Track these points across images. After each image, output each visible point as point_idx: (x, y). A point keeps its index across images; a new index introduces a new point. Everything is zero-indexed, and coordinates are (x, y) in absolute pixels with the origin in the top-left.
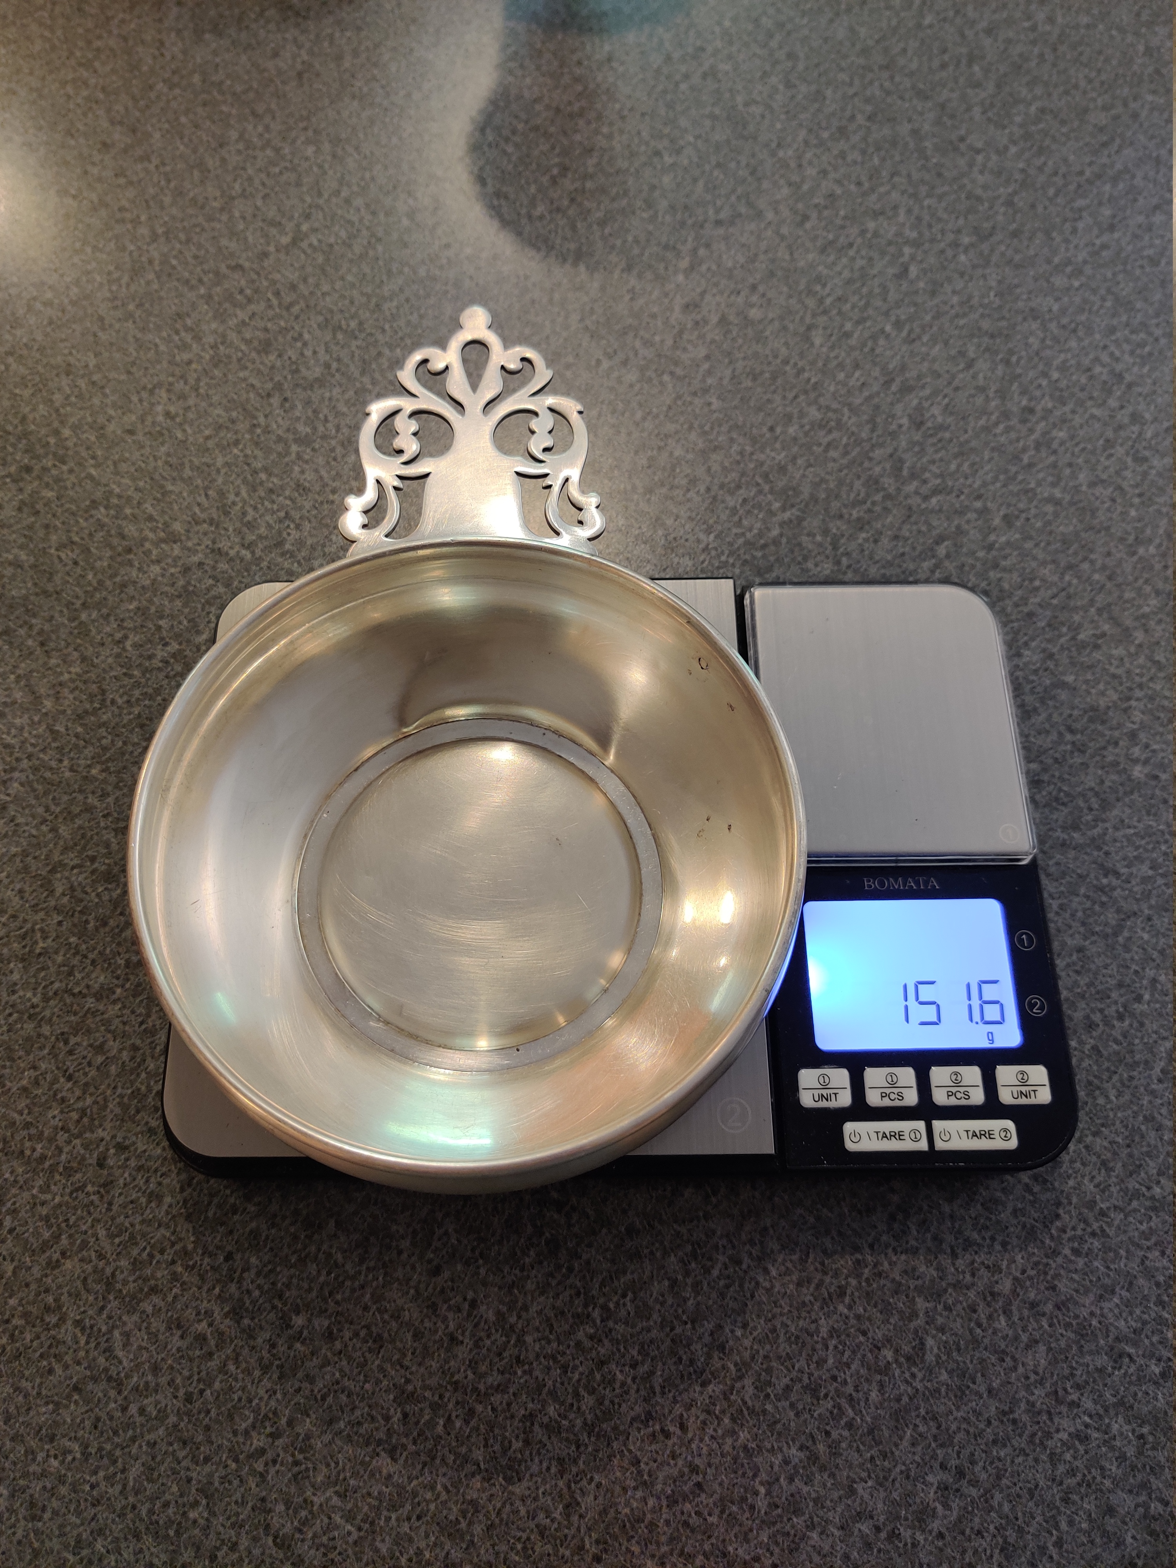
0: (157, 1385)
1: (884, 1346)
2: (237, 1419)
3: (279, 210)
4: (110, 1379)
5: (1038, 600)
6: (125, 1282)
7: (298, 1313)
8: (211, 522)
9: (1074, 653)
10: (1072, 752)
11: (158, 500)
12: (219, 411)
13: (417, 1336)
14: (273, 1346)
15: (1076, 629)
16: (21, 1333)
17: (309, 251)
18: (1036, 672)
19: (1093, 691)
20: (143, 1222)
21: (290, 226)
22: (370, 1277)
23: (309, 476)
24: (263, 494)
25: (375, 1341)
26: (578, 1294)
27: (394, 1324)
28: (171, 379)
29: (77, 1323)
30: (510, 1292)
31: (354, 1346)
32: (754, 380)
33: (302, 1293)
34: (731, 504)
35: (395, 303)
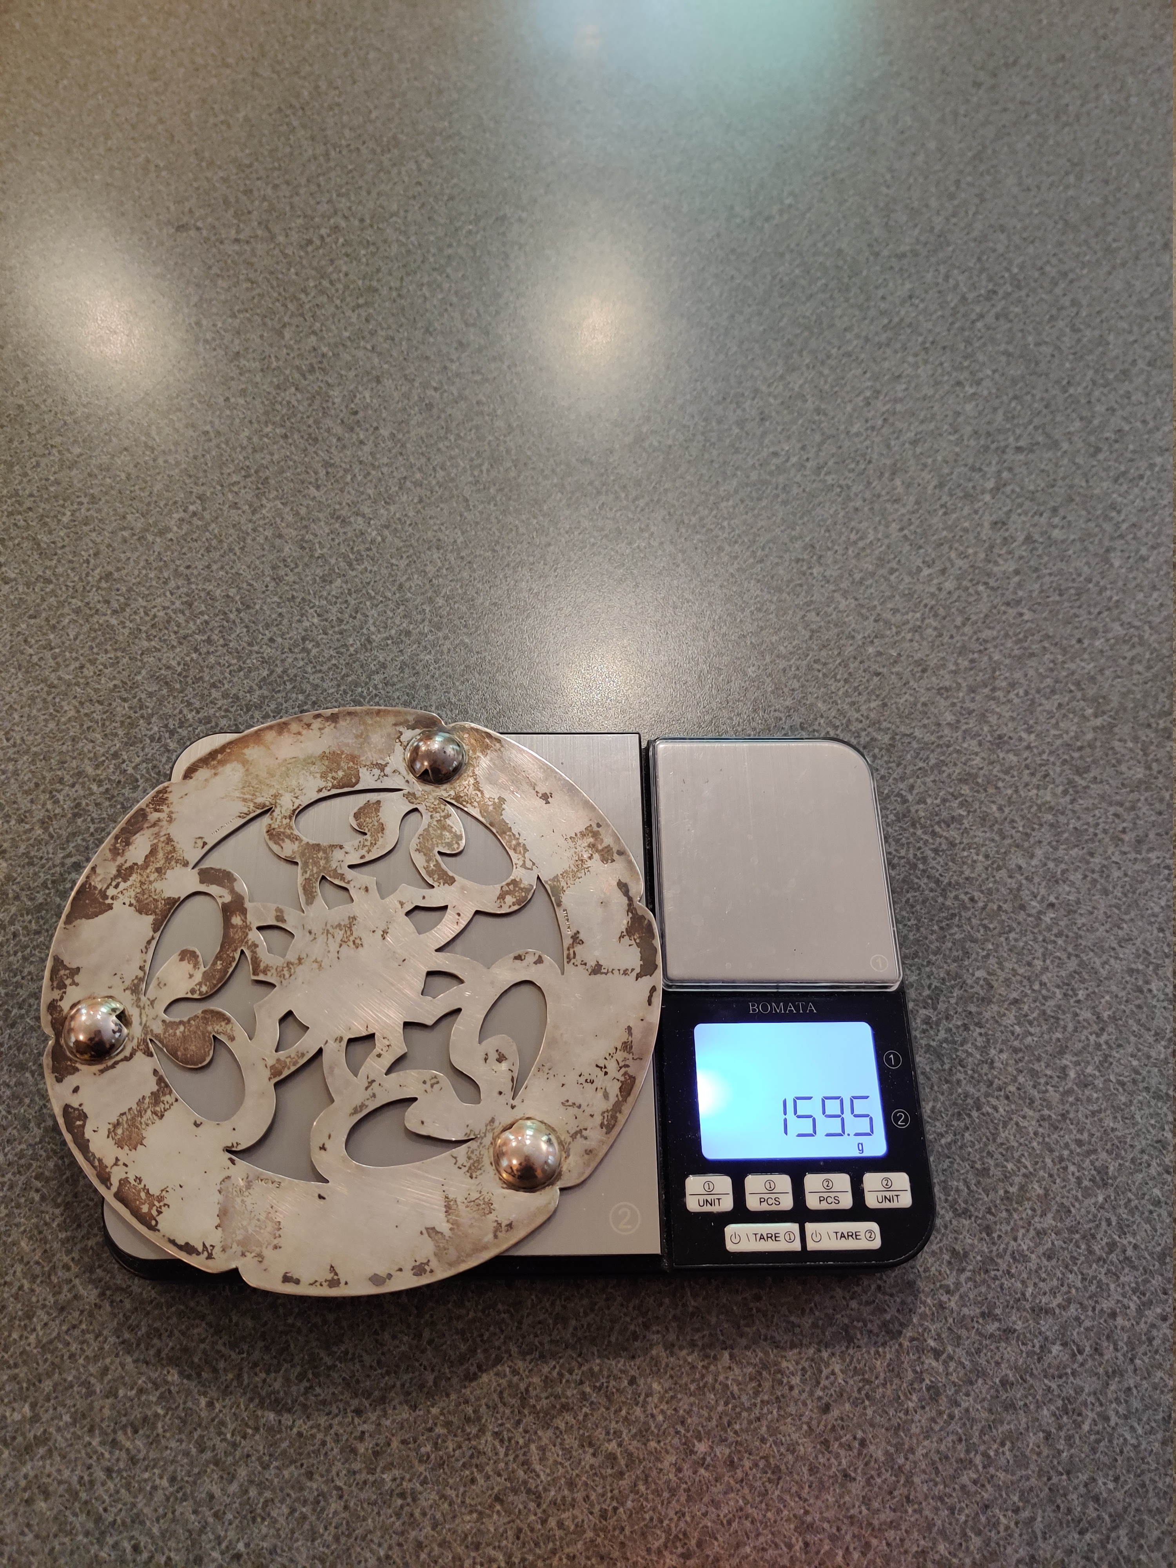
0: (574, 1499)
2: (650, 1538)
4: (529, 1491)
6: (538, 1398)
7: (700, 1441)
13: (813, 1470)
14: (679, 1470)
16: (444, 1441)
22: (765, 1410)
25: (773, 1473)
26: (960, 1440)
27: (790, 1457)
29: (496, 1434)
30: (896, 1434)
31: (754, 1476)
32: (1061, 595)
33: (703, 1420)
34: (1047, 707)
35: (731, 503)
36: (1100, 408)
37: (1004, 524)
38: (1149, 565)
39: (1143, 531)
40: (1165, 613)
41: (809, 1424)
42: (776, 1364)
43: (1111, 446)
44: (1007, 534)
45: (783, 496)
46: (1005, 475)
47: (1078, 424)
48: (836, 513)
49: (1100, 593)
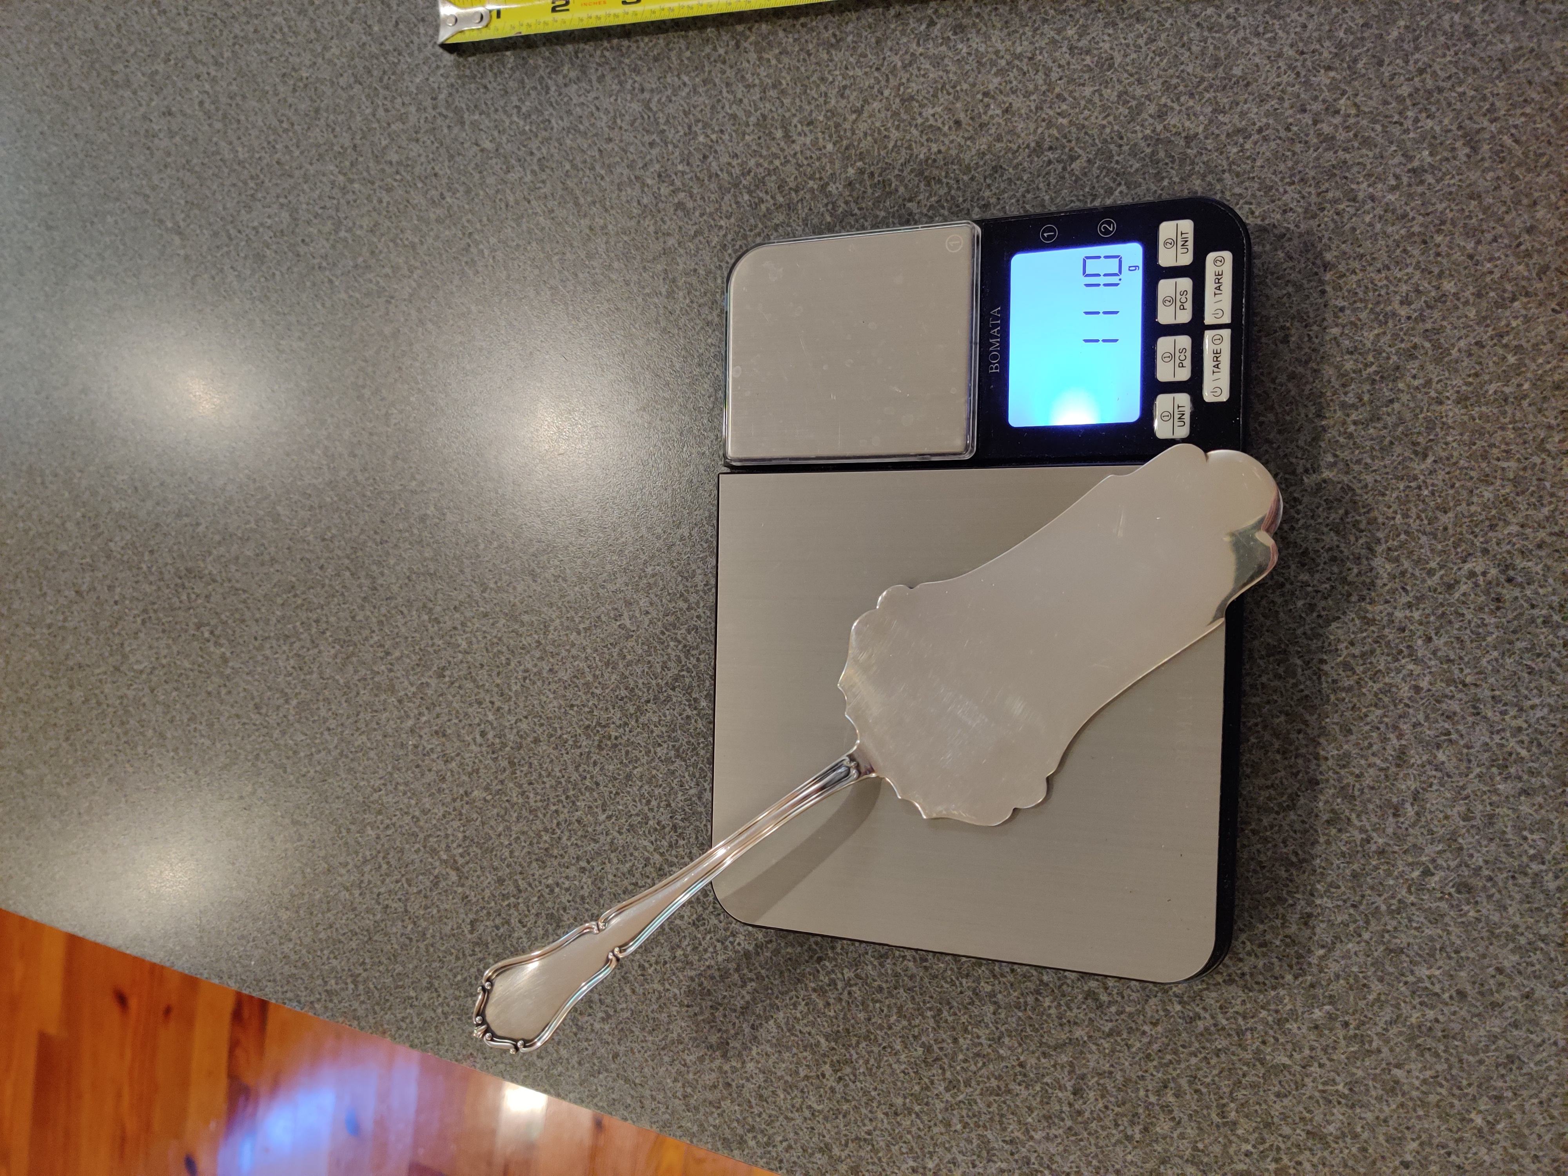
41: (967, 139)
42: (921, 163)
45: (238, 98)
48: (257, 51)
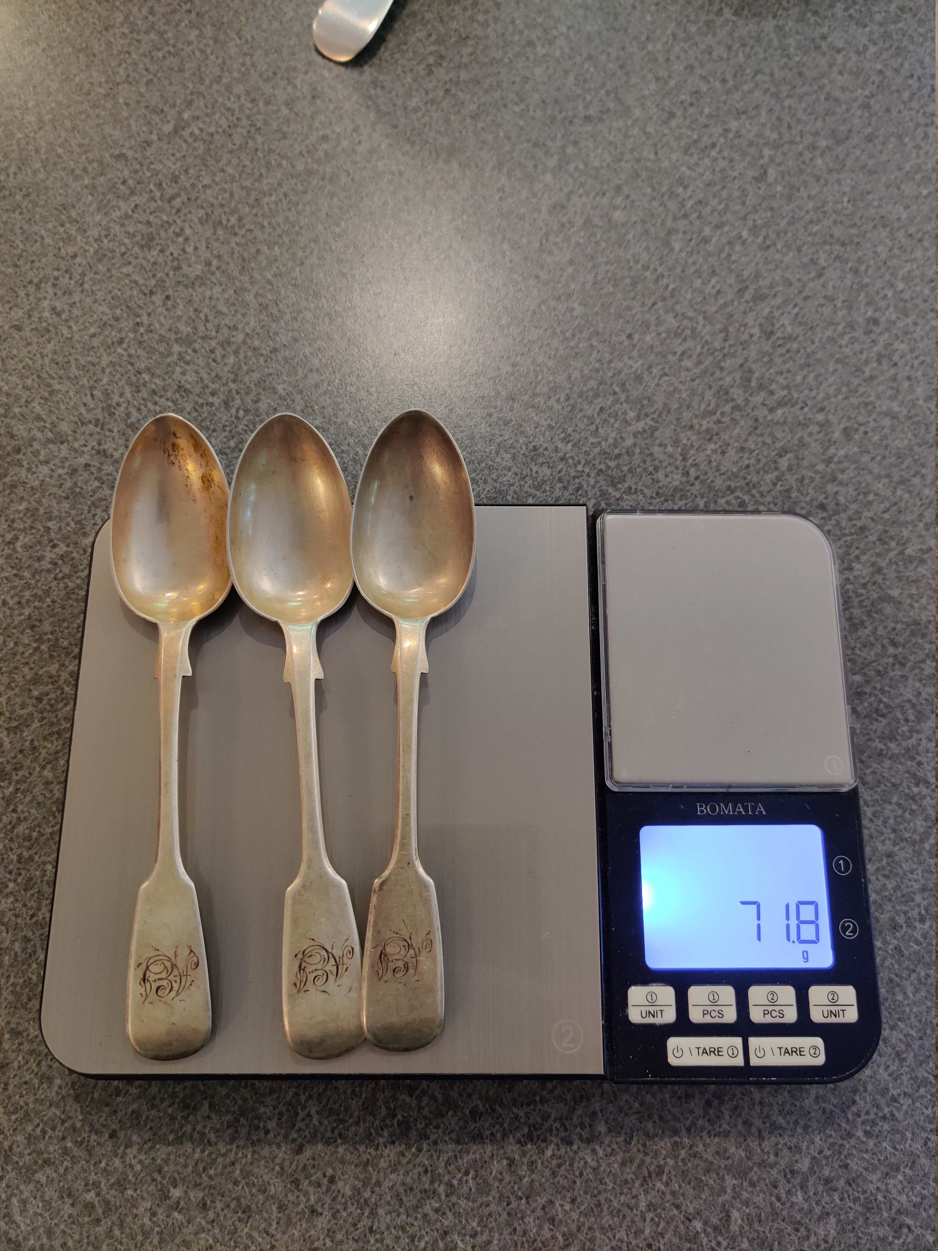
1: (695, 1218)
3: (162, 96)
5: (870, 514)
6: (21, 1155)
7: (175, 1186)
8: (97, 422)
9: (901, 568)
10: (894, 664)
11: (46, 399)
12: (104, 308)
13: (281, 1208)
14: (154, 1214)
15: (904, 543)
17: (190, 140)
18: (864, 585)
19: (916, 605)
20: (36, 1101)
21: (172, 113)
22: (240, 1155)
23: (191, 377)
24: (146, 396)
25: (244, 1212)
26: (426, 1171)
27: (261, 1197)
28: (56, 273)
30: (365, 1170)
31: (225, 1216)
32: (615, 286)
33: (179, 1168)
34: (589, 413)
35: (273, 198)
36: (678, 67)
37: (563, 207)
38: (710, 248)
39: (709, 209)
40: (721, 301)
43: (685, 109)
44: (565, 219)
46: (570, 150)
47: (653, 86)
49: (657, 281)
